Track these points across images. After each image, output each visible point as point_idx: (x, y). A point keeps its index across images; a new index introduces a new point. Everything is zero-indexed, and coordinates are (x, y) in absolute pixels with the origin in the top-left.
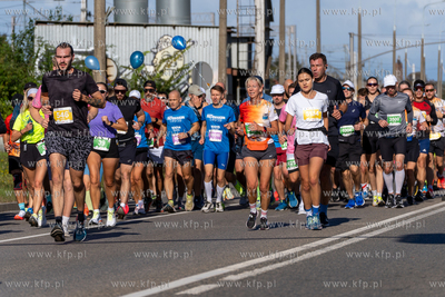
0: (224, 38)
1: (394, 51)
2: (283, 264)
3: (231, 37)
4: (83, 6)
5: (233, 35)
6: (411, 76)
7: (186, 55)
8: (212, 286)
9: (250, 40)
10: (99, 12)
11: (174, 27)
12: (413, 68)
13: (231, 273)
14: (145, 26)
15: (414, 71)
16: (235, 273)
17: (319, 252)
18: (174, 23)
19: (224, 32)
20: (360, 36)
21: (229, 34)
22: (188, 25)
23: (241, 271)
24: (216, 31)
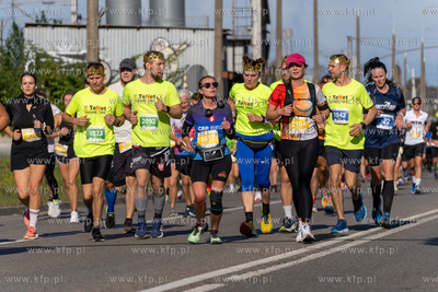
0: (220, 41)
1: (393, 56)
2: (287, 264)
3: (226, 40)
4: (74, 9)
5: (229, 37)
6: (410, 81)
7: (180, 58)
8: (216, 286)
9: (246, 43)
10: (92, 12)
11: (168, 29)
12: (413, 74)
13: (234, 273)
14: (139, 28)
15: (413, 76)
16: (239, 273)
17: (324, 254)
18: (168, 25)
19: (220, 34)
20: (358, 40)
21: (224, 36)
22: (182, 27)
23: (245, 271)
24: (212, 34)
